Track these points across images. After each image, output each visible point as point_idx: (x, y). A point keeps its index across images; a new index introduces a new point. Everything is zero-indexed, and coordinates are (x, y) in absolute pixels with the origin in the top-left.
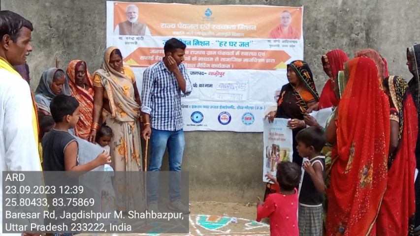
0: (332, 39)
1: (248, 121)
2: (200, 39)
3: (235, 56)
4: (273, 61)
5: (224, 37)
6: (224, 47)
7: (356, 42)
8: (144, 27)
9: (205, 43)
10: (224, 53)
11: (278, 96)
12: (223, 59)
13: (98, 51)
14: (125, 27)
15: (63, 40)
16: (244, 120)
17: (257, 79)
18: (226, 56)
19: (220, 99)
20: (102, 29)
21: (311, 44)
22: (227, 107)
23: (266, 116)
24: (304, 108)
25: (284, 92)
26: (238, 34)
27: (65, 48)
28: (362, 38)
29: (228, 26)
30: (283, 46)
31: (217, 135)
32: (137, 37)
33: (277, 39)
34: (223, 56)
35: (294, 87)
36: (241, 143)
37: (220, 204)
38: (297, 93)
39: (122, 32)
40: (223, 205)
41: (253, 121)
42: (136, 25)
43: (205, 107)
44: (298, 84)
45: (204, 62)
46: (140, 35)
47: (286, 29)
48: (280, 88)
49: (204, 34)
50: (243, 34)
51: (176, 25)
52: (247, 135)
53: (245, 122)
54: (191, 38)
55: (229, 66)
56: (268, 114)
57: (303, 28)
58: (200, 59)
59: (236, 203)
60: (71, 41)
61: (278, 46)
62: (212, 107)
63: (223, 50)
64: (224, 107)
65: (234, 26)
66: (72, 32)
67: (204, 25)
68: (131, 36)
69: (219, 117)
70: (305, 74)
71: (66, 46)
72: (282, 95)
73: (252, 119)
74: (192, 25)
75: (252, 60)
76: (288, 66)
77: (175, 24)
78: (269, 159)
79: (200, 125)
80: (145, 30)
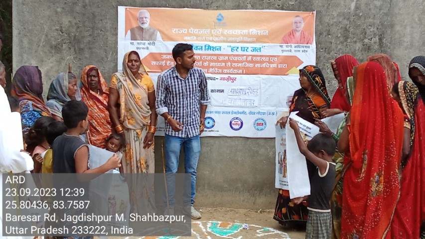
0: (345, 43)
1: (260, 127)
2: (212, 44)
3: (247, 61)
4: (285, 66)
5: (236, 42)
6: (235, 53)
7: (369, 47)
8: (155, 33)
9: (217, 48)
10: (236, 59)
11: (290, 101)
12: (236, 65)
13: (109, 56)
14: (137, 32)
15: (74, 46)
16: (256, 125)
17: (269, 85)
18: (238, 62)
19: (232, 105)
20: (113, 34)
21: (324, 49)
22: (238, 113)
23: (278, 122)
24: (316, 113)
25: (296, 98)
26: (249, 40)
27: (76, 53)
28: (375, 43)
29: (239, 31)
30: (295, 51)
31: (229, 140)
32: (149, 42)
33: (289, 45)
34: (235, 62)
35: (306, 93)
36: (253, 148)
37: (231, 211)
38: (309, 98)
39: (133, 38)
40: (235, 211)
41: (265, 127)
42: (148, 30)
43: (216, 112)
44: (310, 89)
45: (216, 67)
46: (151, 40)
47: (298, 35)
48: (293, 93)
49: (216, 39)
50: (255, 39)
51: (188, 31)
52: (259, 140)
53: (256, 128)
54: (203, 43)
55: (241, 71)
56: (280, 120)
57: (315, 33)
58: (212, 64)
59: (248, 210)
60: (82, 46)
61: (291, 51)
62: (223, 113)
63: (234, 55)
64: (235, 113)
65: (245, 31)
66: (83, 37)
67: (216, 30)
68: (142, 42)
69: (231, 122)
70: (317, 79)
71: (77, 52)
72: (295, 100)
73: (264, 124)
74: (204, 30)
75: (264, 65)
76: (300, 70)
77: (186, 30)
78: (281, 165)
79: (212, 131)
80: (156, 35)
